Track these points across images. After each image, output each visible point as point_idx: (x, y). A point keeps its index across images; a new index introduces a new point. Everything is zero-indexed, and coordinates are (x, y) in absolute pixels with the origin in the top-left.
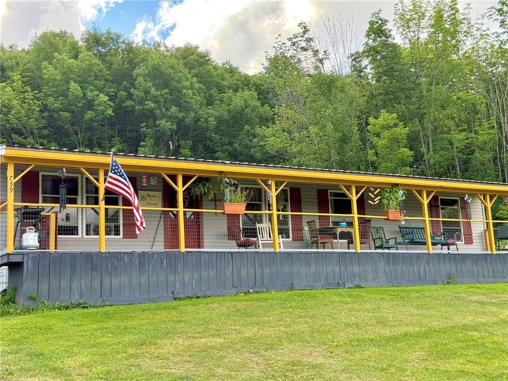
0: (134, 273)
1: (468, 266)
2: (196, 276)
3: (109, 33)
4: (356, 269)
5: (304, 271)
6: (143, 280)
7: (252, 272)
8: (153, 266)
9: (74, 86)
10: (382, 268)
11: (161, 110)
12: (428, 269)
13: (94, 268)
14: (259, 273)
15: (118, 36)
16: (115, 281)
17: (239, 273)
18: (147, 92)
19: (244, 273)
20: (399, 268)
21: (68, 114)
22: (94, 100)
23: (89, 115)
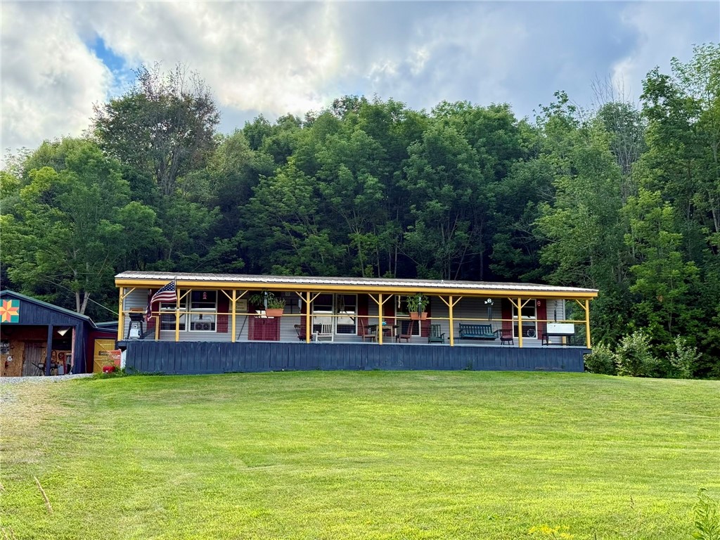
0: (197, 355)
1: (491, 356)
2: (242, 358)
3: (391, 102)
4: (377, 357)
5: (329, 357)
6: (203, 360)
7: (286, 357)
8: (211, 352)
9: (344, 171)
10: (401, 357)
11: (434, 189)
12: (447, 358)
13: (170, 351)
14: (291, 358)
15: (400, 106)
16: (184, 360)
17: (275, 358)
18: (421, 170)
19: (279, 357)
20: (418, 357)
21: (339, 199)
22: (364, 183)
23: (359, 199)
